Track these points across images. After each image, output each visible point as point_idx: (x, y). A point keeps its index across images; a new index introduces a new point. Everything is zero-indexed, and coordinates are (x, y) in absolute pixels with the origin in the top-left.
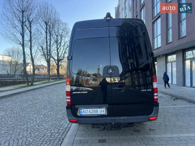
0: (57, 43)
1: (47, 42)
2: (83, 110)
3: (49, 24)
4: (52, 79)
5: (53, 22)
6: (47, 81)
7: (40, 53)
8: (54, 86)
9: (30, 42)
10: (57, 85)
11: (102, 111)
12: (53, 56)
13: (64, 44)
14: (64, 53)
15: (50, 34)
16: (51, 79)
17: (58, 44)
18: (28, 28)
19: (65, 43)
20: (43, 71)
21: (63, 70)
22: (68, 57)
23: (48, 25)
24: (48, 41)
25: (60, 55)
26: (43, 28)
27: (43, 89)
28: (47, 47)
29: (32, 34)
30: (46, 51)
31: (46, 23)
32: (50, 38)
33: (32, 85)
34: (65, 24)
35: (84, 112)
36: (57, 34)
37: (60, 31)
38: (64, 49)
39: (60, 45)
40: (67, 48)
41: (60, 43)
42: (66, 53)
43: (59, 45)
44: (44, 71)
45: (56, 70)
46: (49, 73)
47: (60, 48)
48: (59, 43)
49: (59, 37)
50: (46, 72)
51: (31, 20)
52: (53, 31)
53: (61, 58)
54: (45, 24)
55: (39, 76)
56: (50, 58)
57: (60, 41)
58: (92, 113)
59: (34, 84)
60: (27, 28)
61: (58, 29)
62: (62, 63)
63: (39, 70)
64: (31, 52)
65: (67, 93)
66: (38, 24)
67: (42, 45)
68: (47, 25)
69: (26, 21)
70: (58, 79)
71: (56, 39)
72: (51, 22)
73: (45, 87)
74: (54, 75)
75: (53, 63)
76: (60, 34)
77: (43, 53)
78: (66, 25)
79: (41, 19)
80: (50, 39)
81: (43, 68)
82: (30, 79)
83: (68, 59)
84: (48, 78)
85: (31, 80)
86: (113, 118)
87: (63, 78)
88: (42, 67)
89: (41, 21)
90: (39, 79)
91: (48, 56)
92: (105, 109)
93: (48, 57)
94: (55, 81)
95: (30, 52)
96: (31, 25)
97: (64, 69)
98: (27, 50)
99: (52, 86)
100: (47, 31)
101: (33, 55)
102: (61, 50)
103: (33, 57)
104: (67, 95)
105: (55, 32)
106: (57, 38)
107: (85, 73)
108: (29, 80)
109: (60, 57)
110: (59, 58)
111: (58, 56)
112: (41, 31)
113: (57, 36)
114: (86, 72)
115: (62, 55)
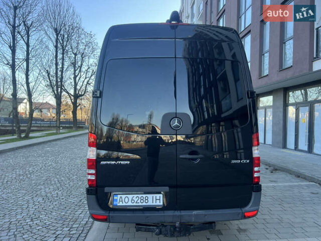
0: (75, 67)
1: (57, 64)
2: (119, 196)
3: (62, 32)
4: (64, 128)
5: (68, 31)
6: (55, 131)
7: (44, 83)
8: (67, 140)
9: (25, 63)
10: (73, 139)
11: (156, 200)
12: (66, 88)
13: (86, 68)
14: (86, 83)
15: (63, 50)
16: (61, 128)
17: (76, 69)
18: (24, 38)
19: (89, 68)
20: (49, 114)
21: (83, 113)
22: (93, 93)
23: (59, 35)
24: (60, 62)
25: (78, 87)
26: (51, 39)
27: (46, 146)
28: (57, 73)
29: (30, 49)
30: (55, 79)
31: (56, 30)
32: (63, 57)
33: (27, 137)
34: (90, 35)
35: (122, 201)
36: (75, 52)
37: (81, 47)
38: (86, 78)
39: (80, 71)
40: (92, 76)
41: (81, 67)
42: (90, 84)
43: (78, 70)
44: (51, 114)
45: (71, 113)
46: (58, 117)
47: (79, 76)
48: (79, 67)
49: (79, 56)
50: (53, 115)
51: (29, 23)
52: (69, 46)
53: (80, 93)
54: (54, 33)
55: (41, 123)
56: (61, 92)
57: (80, 63)
58: (136, 203)
59: (31, 135)
60: (22, 37)
61: (78, 43)
62: (83, 101)
63: (42, 111)
64: (27, 79)
65: (90, 164)
66: (42, 32)
67: (48, 69)
68: (57, 35)
69: (20, 25)
70: (74, 129)
71: (72, 59)
72: (66, 29)
73: (50, 141)
74: (68, 122)
75: (66, 100)
76: (81, 51)
77: (49, 83)
78: (92, 38)
79: (47, 23)
80: (63, 59)
81: (49, 109)
82: (24, 126)
83: (94, 96)
84: (56, 126)
85: (25, 128)
86: (177, 213)
87: (83, 127)
88: (47, 106)
89: (47, 26)
90: (41, 127)
91: (57, 87)
92: (162, 195)
93: (57, 90)
94: (69, 132)
95: (25, 80)
96: (30, 32)
97: (85, 112)
98: (20, 76)
99: (63, 141)
100: (57, 44)
101: (31, 85)
102: (82, 79)
103: (31, 89)
104: (89, 167)
105: (72, 48)
106: (75, 58)
107: (124, 123)
108: (21, 128)
109: (79, 91)
110: (77, 92)
111: (75, 89)
112: (47, 44)
113: (76, 54)
114: (127, 121)
115: (83, 88)
